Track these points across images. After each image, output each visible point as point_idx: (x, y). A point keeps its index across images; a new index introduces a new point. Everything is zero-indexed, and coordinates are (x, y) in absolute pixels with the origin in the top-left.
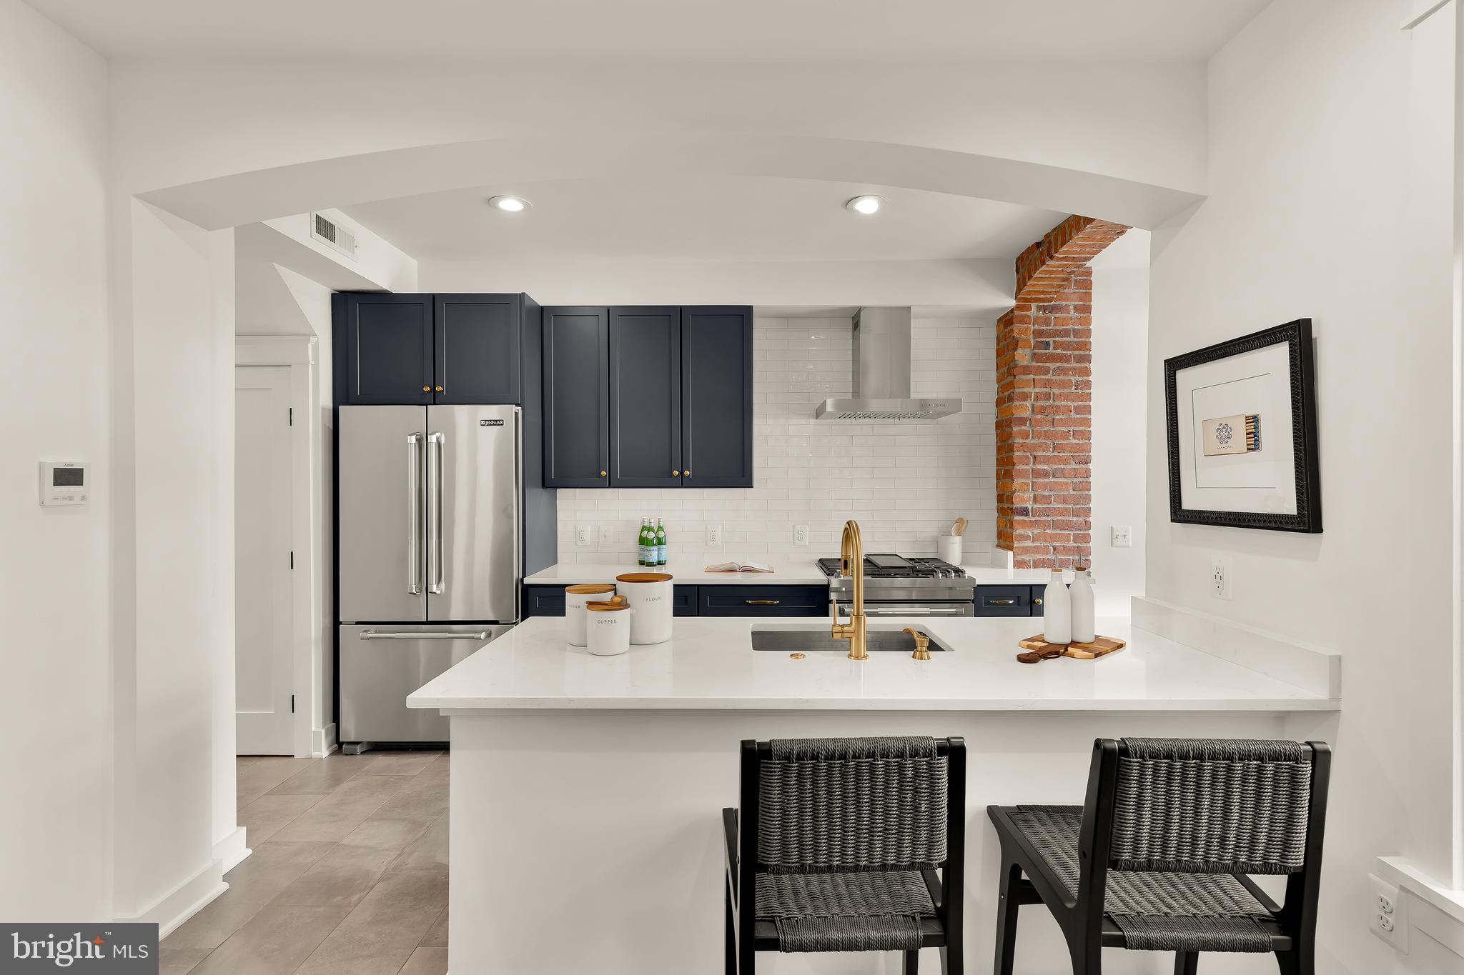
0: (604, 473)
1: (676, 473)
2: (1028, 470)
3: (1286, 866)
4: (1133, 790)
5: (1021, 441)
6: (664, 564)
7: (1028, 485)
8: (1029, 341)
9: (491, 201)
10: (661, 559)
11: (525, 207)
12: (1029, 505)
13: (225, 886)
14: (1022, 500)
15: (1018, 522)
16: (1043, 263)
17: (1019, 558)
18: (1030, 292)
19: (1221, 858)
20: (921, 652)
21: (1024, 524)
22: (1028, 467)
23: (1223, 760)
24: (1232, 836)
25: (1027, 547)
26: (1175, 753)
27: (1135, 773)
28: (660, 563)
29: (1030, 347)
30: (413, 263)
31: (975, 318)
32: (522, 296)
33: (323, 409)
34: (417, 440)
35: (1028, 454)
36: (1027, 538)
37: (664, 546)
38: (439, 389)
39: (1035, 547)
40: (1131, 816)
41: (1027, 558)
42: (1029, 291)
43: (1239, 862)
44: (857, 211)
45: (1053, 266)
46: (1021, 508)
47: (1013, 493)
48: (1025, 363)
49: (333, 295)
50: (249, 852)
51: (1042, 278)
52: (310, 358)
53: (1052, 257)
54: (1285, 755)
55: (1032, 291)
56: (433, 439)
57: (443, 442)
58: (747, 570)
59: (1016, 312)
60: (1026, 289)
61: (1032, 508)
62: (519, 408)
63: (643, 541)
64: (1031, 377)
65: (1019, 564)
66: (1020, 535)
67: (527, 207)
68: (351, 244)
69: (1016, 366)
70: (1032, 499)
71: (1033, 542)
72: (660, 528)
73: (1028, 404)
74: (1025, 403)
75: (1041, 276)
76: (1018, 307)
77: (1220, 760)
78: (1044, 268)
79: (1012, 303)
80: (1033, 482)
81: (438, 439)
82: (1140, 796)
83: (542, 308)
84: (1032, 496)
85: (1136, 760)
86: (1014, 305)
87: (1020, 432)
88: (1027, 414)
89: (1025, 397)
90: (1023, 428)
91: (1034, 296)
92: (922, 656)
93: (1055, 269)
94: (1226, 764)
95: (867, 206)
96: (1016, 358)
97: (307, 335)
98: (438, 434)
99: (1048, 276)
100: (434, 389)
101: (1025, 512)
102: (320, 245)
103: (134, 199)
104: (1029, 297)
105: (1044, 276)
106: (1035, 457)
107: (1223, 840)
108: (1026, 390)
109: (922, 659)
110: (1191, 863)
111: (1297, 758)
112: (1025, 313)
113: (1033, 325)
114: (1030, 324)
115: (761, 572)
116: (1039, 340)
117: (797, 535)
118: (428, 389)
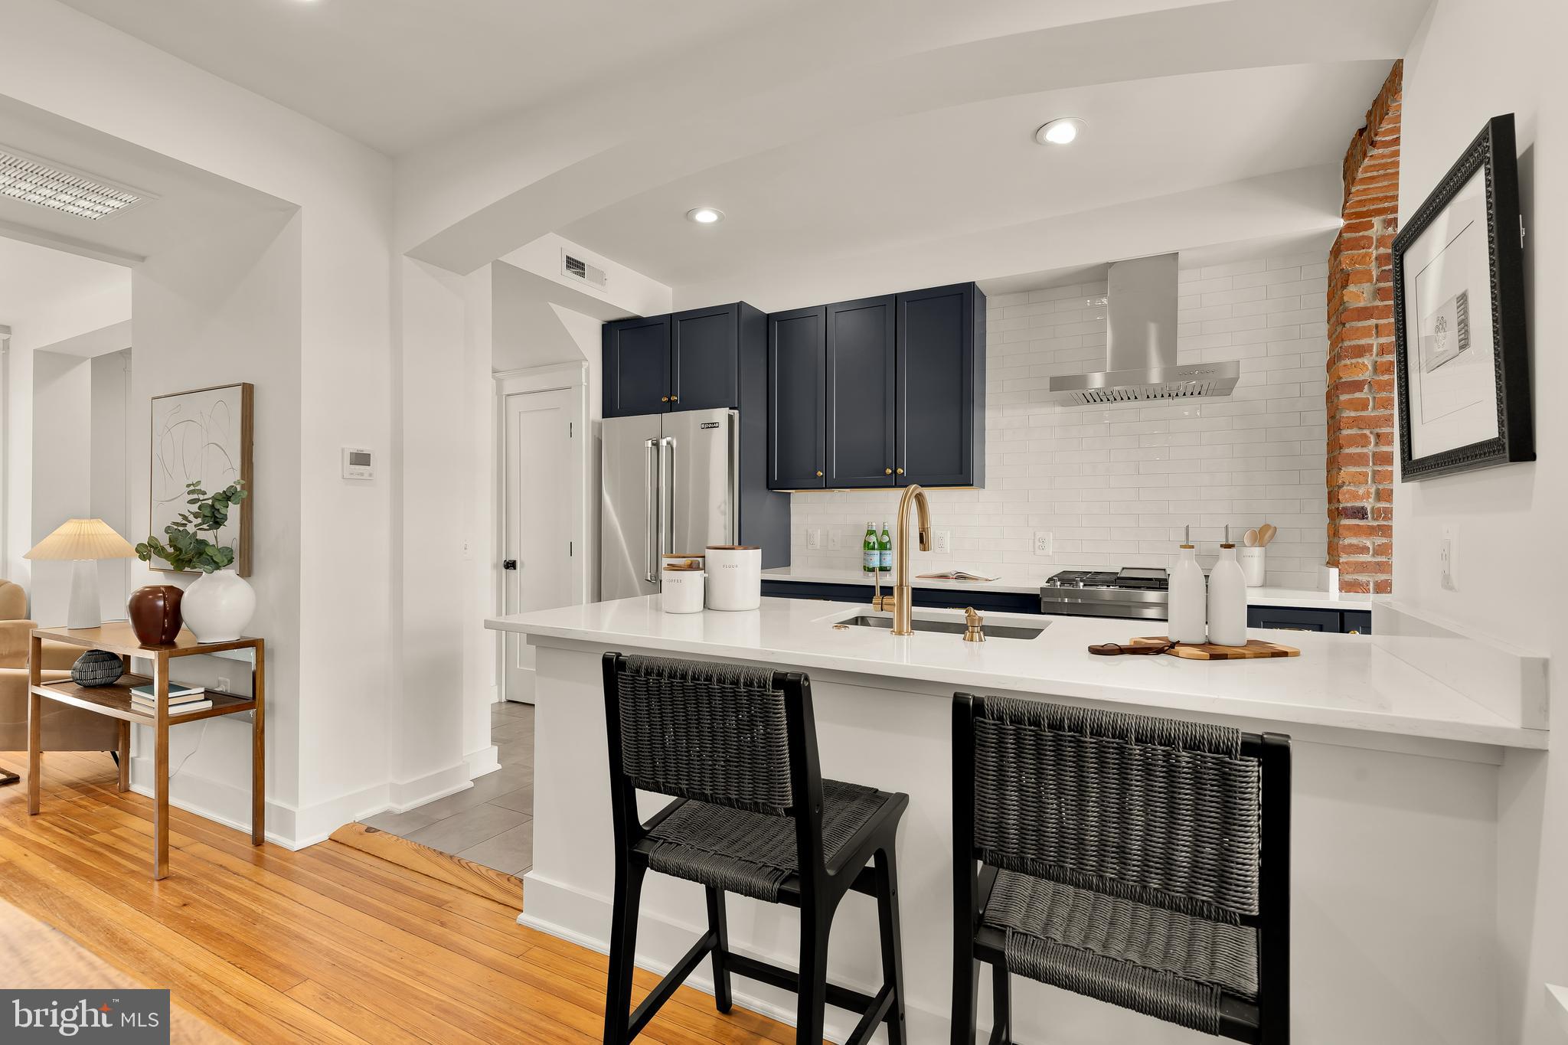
0: (820, 474)
1: (889, 471)
2: (1366, 455)
3: (1226, 911)
4: (992, 760)
5: (1353, 414)
6: (889, 570)
7: (1365, 475)
8: (1369, 272)
9: (689, 215)
10: (884, 565)
11: (719, 217)
12: (1369, 504)
13: (472, 784)
14: (1355, 496)
15: (1349, 528)
16: (1365, 155)
17: (1348, 578)
18: (1361, 203)
19: (1122, 876)
20: (973, 632)
21: (1357, 531)
22: (1365, 450)
23: (1113, 737)
24: (1136, 846)
25: (1362, 563)
26: (1044, 721)
27: (992, 737)
28: (883, 569)
29: (1370, 280)
30: (668, 290)
31: (1295, 251)
32: (740, 305)
33: (593, 422)
34: (653, 444)
35: (1367, 432)
36: (1364, 550)
37: (888, 552)
38: (674, 398)
39: (1378, 563)
40: (991, 794)
41: (1362, 578)
42: (1361, 201)
43: (1150, 888)
44: (1052, 144)
45: (1383, 156)
46: (1352, 508)
47: (1340, 487)
48: (1362, 304)
49: (603, 325)
50: (499, 767)
51: (1372, 178)
52: (584, 381)
53: (1373, 144)
54: (1210, 743)
55: (1365, 200)
56: (664, 443)
57: (674, 446)
58: (961, 577)
59: (1344, 235)
60: (1354, 199)
61: (1373, 508)
62: (736, 412)
63: (867, 545)
64: (1373, 322)
65: (1346, 587)
66: (1351, 545)
67: (721, 218)
68: (601, 278)
69: (1346, 310)
70: (1373, 496)
71: (1373, 555)
72: (885, 532)
73: (1367, 361)
74: (1360, 360)
75: (1369, 174)
76: (1348, 228)
77: (1108, 737)
78: (1367, 162)
79: (1341, 223)
80: (1375, 473)
81: (668, 443)
82: (1001, 770)
83: (768, 315)
84: (1373, 490)
85: (992, 722)
86: (1342, 225)
87: (1350, 401)
88: (1367, 375)
89: (1361, 351)
90: (1358, 395)
91: (1372, 207)
92: (972, 637)
93: (1389, 160)
94: (1117, 743)
95: (1062, 134)
96: (1346, 299)
97: (578, 362)
98: (669, 439)
99: (1381, 172)
100: (669, 399)
101: (1361, 513)
102: (570, 280)
103: (405, 257)
104: (1365, 209)
105: (1375, 174)
106: (1378, 436)
107: (1123, 852)
108: (1363, 342)
109: (972, 640)
110: (1080, 873)
111: (1231, 750)
112: (1361, 234)
113: (1377, 248)
114: (1369, 248)
115: (977, 580)
116: (1384, 268)
117: (1038, 544)
118: (666, 399)
